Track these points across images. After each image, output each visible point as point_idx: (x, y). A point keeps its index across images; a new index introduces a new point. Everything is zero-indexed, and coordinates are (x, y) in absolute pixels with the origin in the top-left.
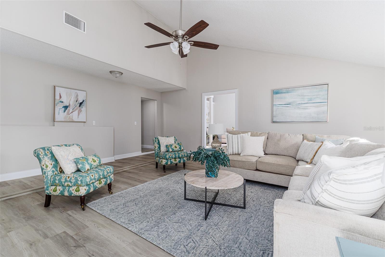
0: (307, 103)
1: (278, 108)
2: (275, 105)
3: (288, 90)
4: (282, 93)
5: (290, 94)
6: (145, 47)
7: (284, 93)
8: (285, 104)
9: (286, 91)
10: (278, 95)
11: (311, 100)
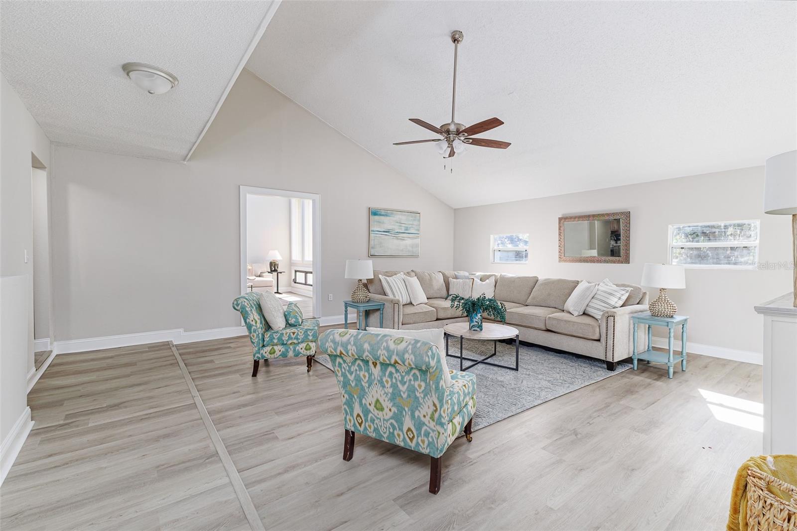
0: (404, 233)
1: (376, 236)
2: (373, 231)
3: (386, 213)
4: (381, 215)
5: (388, 218)
6: (409, 119)
7: (383, 215)
8: (384, 232)
9: (385, 214)
10: (376, 217)
11: (407, 230)
